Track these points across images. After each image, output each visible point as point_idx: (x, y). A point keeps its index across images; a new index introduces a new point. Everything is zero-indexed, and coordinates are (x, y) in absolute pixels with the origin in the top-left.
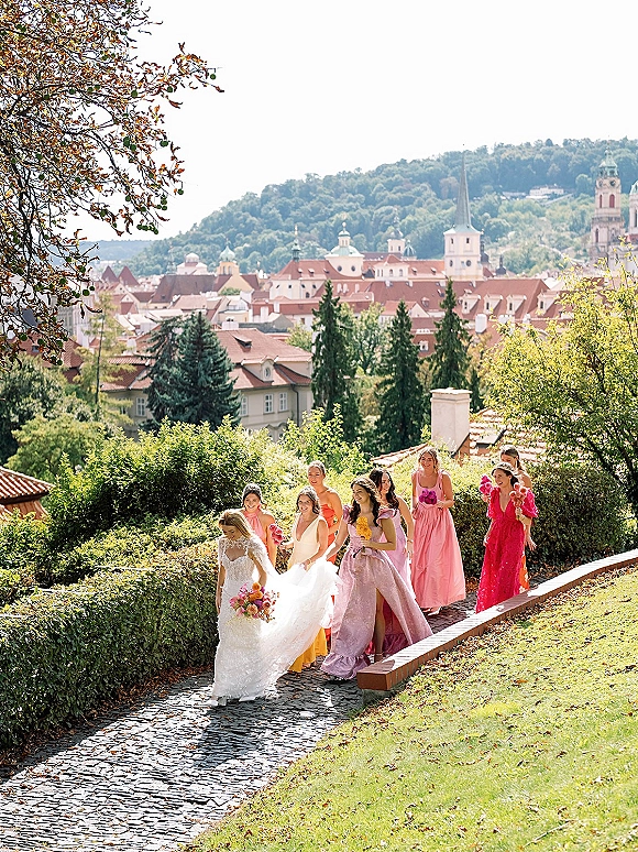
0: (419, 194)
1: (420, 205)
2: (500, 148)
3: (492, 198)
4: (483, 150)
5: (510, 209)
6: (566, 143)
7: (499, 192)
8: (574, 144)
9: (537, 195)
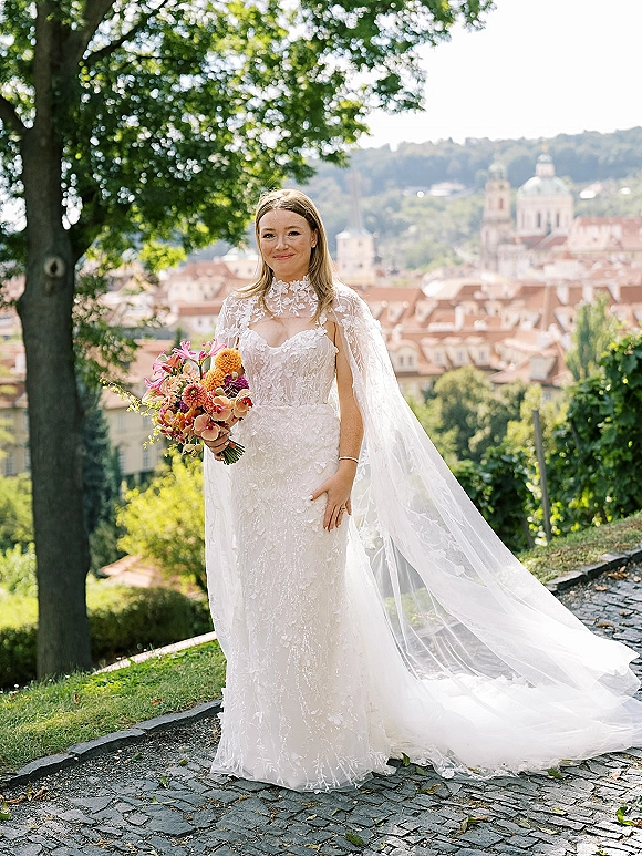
0: (324, 189)
1: (325, 200)
2: (403, 146)
3: (394, 193)
4: (387, 147)
5: (412, 205)
6: (467, 140)
7: (402, 187)
8: (474, 142)
9: (439, 191)
